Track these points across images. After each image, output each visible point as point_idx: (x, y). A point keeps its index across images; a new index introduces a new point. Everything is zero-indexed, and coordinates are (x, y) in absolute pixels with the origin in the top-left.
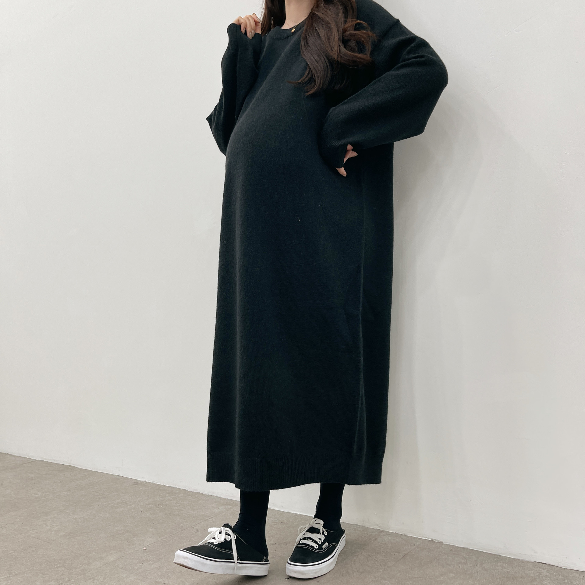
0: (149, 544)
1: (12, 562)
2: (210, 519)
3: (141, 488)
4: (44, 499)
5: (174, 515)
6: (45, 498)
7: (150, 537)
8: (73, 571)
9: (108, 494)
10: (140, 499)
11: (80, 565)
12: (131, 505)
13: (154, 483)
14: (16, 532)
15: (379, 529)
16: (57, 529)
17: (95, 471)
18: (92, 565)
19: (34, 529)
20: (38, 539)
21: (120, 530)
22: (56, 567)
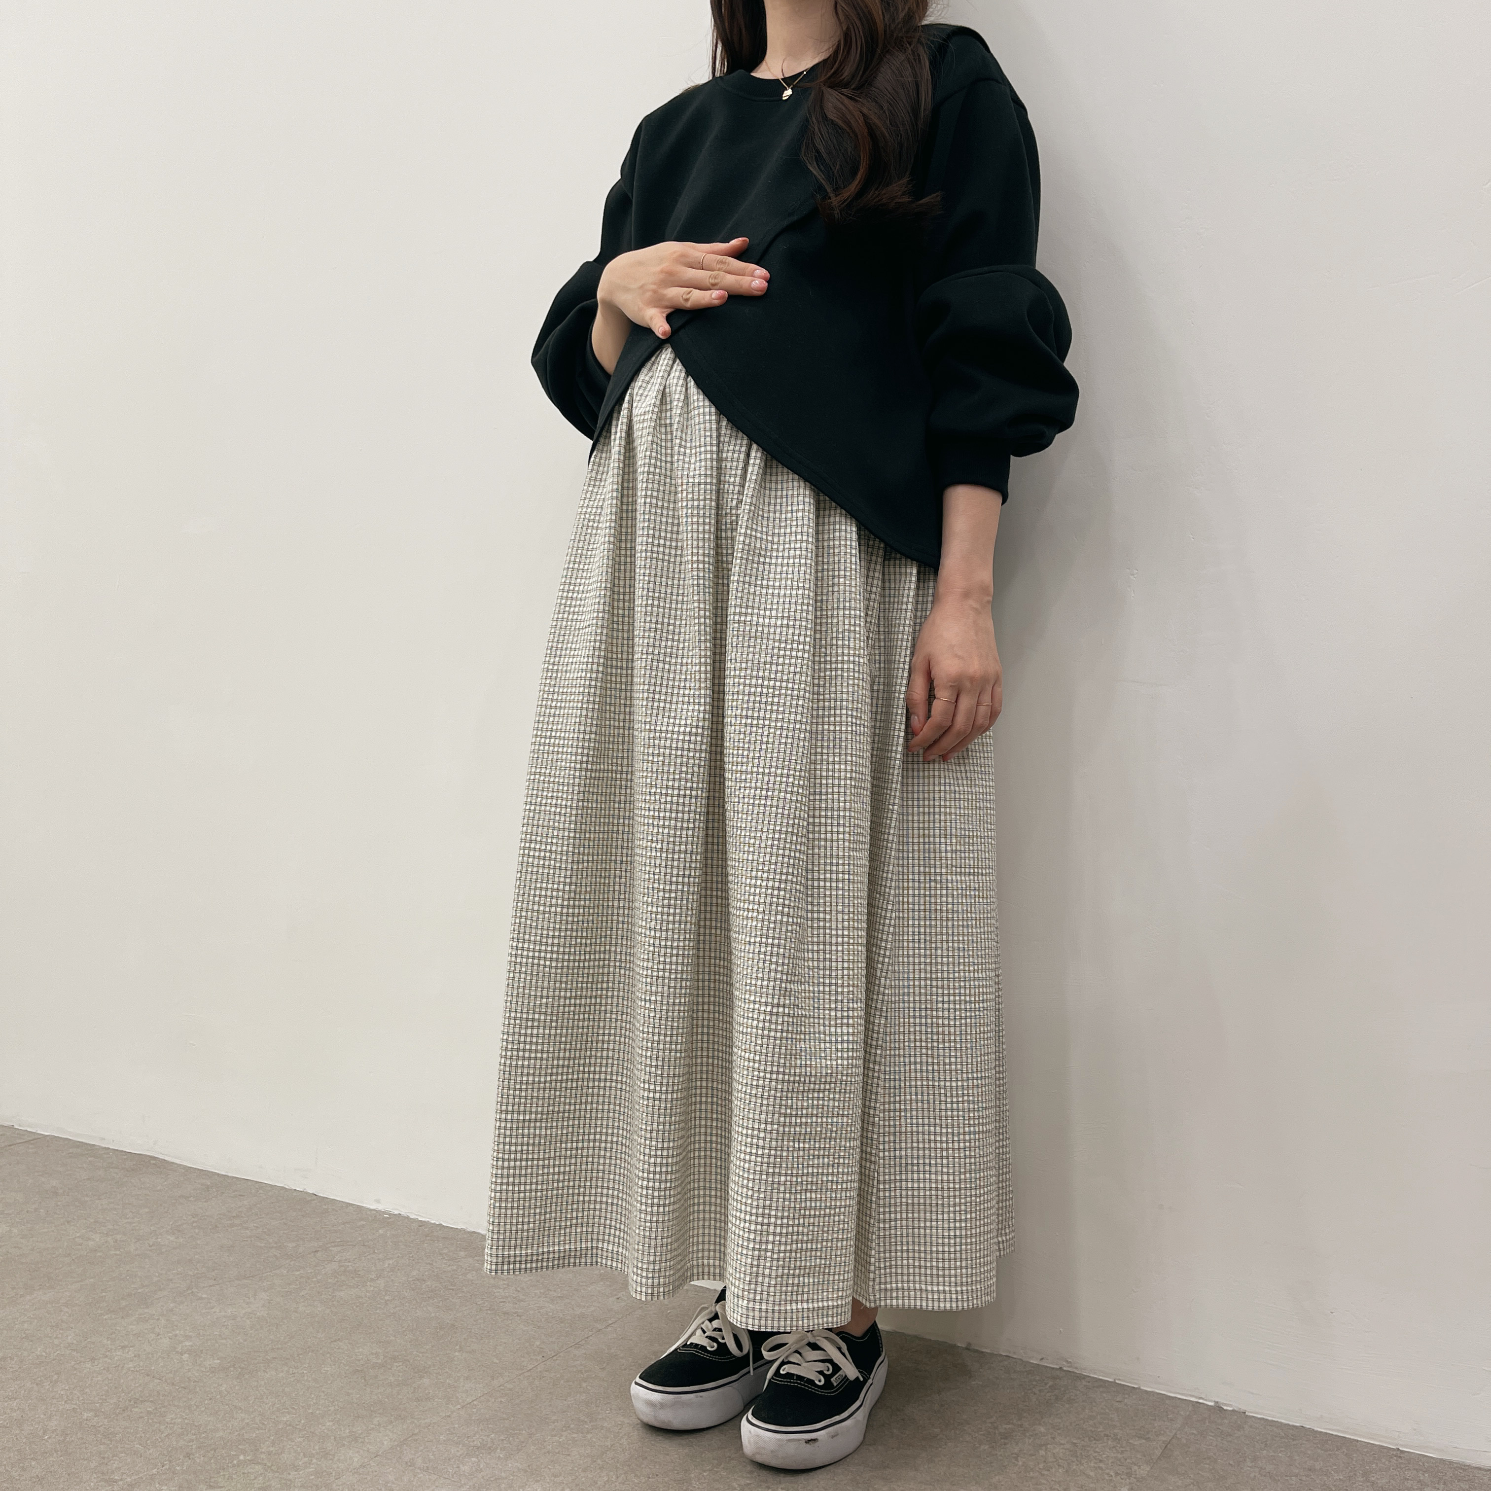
0: (469, 1400)
1: (102, 1447)
2: (609, 1329)
3: (381, 1231)
4: (116, 1255)
6: (118, 1252)
7: (467, 1378)
8: (291, 1477)
9: (294, 1244)
10: (391, 1262)
11: (305, 1456)
12: (372, 1280)
13: (412, 1216)
14: (75, 1353)
15: (1069, 1369)
16: (192, 1346)
17: (230, 1175)
18: (336, 1458)
19: (123, 1347)
20: (148, 1375)
21: (372, 1354)
22: (235, 1462)
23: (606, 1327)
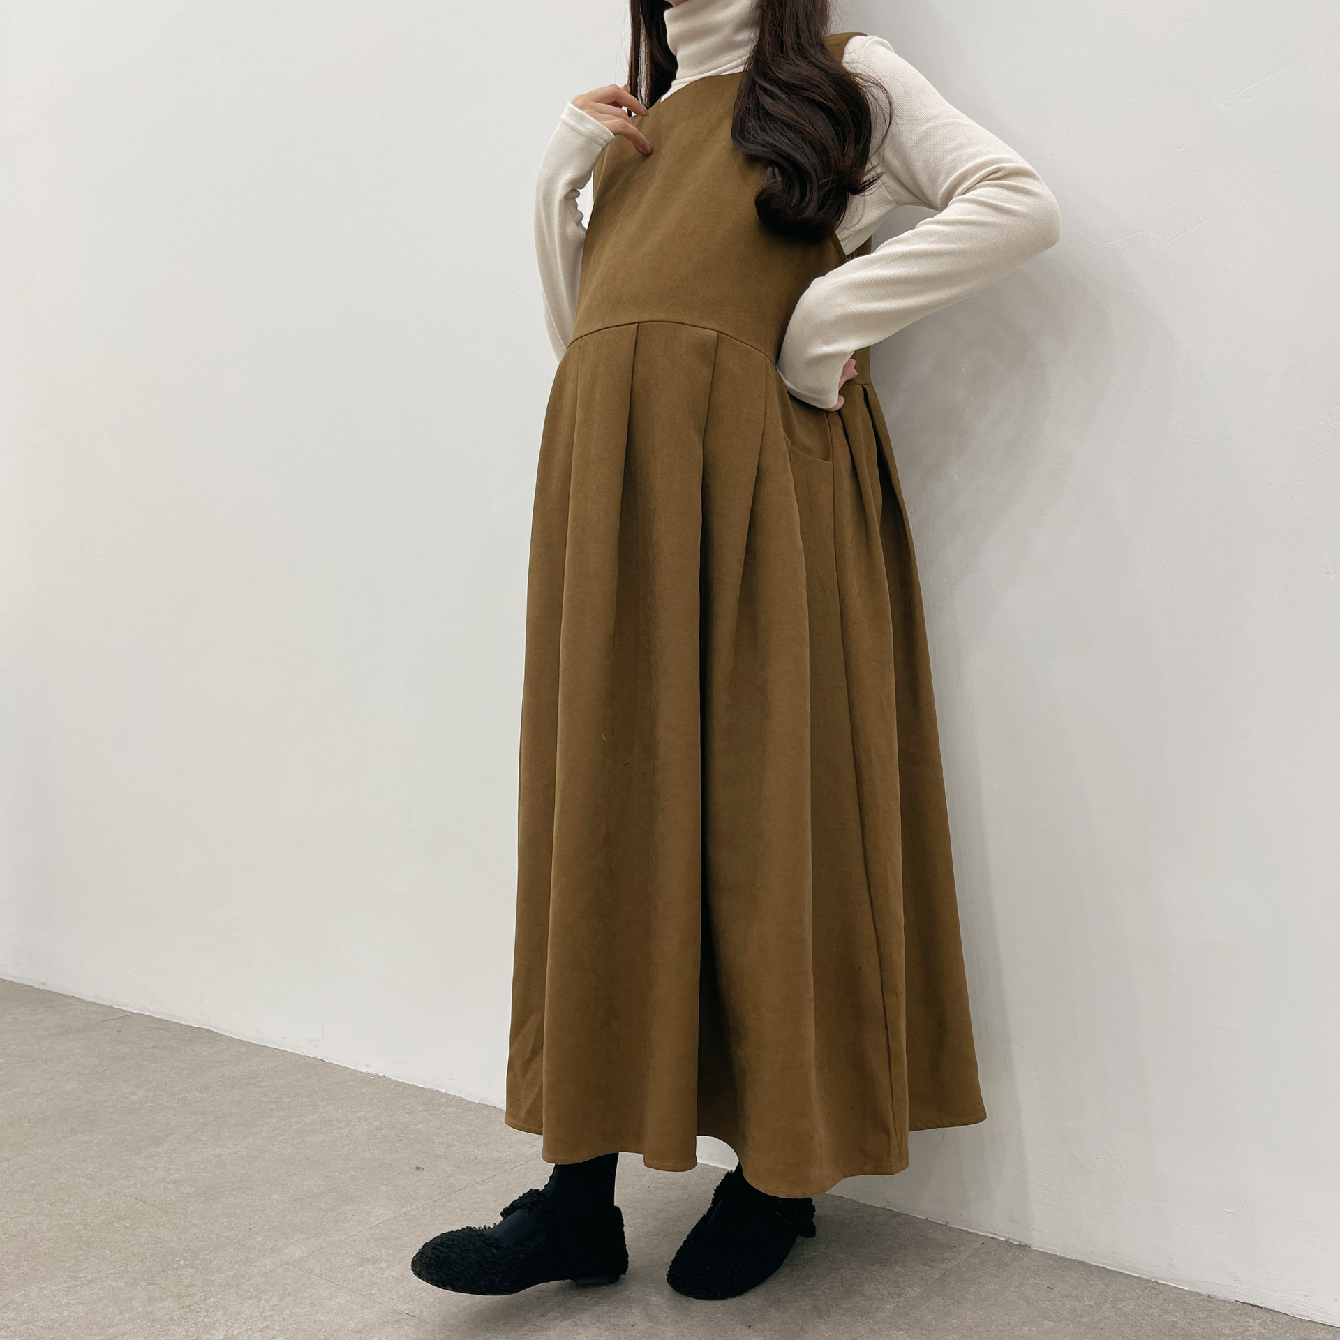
0: (377, 1223)
1: (80, 1252)
2: (515, 1169)
3: (363, 1090)
4: (150, 1106)
5: (435, 1156)
6: (152, 1104)
7: (383, 1206)
8: (213, 1278)
9: (290, 1100)
10: (360, 1114)
11: (231, 1262)
12: (340, 1128)
13: (393, 1078)
14: (88, 1182)
15: (890, 1208)
16: (178, 1177)
17: (263, 1044)
18: (254, 1264)
19: (130, 1177)
20: (137, 1199)
21: (316, 1186)
22: (176, 1266)
23: (512, 1169)
